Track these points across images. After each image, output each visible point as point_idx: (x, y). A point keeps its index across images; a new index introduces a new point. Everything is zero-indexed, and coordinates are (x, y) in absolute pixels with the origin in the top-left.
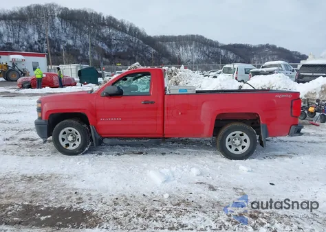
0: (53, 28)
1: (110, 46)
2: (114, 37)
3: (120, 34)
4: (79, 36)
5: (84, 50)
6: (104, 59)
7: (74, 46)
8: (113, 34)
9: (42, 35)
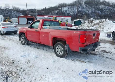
0: (82, 7)
1: (102, 12)
2: (104, 9)
3: (107, 7)
4: (90, 9)
5: (91, 14)
6: (98, 17)
7: (88, 13)
8: (104, 7)
9: (78, 10)
